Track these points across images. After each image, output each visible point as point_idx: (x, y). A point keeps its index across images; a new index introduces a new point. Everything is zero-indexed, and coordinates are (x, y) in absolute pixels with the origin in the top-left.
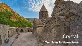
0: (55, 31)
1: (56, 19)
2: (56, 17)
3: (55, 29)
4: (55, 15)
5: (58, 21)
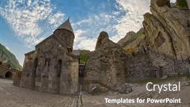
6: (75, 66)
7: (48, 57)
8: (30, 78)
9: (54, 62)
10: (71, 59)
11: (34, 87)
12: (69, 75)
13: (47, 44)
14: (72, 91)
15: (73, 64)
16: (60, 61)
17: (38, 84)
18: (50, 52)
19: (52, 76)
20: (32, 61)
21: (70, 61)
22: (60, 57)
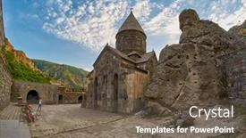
0: (197, 76)
1: (197, 49)
2: (195, 45)
3: (195, 72)
4: (194, 40)
5: (201, 53)
6: (130, 79)
7: (105, 73)
8: (93, 98)
9: (111, 78)
10: (126, 70)
11: (96, 107)
12: (125, 91)
13: (102, 59)
14: (128, 110)
15: (128, 76)
16: (116, 75)
17: (100, 103)
18: (106, 68)
19: (110, 93)
20: (93, 81)
21: (125, 74)
22: (115, 71)
